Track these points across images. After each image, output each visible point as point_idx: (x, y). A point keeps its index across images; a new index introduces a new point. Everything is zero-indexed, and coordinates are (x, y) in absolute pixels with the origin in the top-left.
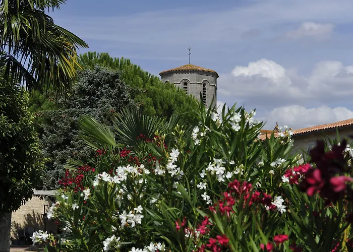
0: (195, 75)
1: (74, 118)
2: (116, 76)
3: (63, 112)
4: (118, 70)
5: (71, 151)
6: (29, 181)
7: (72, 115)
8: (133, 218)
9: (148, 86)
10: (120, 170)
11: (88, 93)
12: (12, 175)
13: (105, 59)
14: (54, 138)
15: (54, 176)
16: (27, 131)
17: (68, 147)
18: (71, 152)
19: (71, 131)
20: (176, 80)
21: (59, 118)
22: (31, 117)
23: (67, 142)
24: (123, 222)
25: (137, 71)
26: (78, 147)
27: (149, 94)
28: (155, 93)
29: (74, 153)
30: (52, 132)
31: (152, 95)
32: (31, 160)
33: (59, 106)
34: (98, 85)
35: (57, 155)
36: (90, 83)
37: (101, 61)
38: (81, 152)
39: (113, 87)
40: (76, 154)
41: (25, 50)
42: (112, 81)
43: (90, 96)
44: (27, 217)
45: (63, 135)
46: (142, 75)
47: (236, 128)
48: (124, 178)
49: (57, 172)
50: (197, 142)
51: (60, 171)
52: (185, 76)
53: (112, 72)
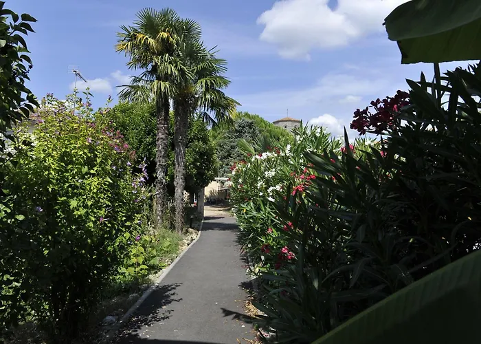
0: (290, 122)
1: (232, 144)
2: (252, 123)
3: (227, 141)
4: (253, 120)
6: (213, 172)
7: (231, 142)
8: (271, 174)
9: (268, 127)
10: (264, 154)
11: (238, 132)
12: (204, 169)
13: (247, 115)
14: (223, 153)
16: (211, 149)
19: (231, 150)
20: (281, 125)
21: (225, 144)
22: (213, 143)
23: (229, 155)
24: (266, 176)
25: (262, 120)
27: (268, 131)
28: (271, 131)
30: (222, 150)
31: (270, 132)
32: (213, 162)
33: (225, 138)
34: (243, 127)
36: (240, 126)
37: (245, 116)
39: (251, 128)
41: (212, 109)
42: (250, 125)
43: (239, 133)
45: (227, 152)
46: (264, 122)
47: (318, 135)
48: (265, 157)
50: (299, 142)
52: (285, 123)
53: (250, 121)
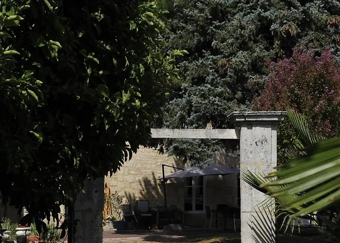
5: (213, 61)
6: (138, 98)
14: (181, 37)
15: (183, 109)
17: (207, 53)
18: (215, 62)
19: (211, 24)
26: (227, 52)
29: (220, 63)
35: (186, 70)
38: (234, 60)
40: (223, 66)
44: (143, 184)
45: (197, 31)
49: (189, 102)
51: (195, 99)
